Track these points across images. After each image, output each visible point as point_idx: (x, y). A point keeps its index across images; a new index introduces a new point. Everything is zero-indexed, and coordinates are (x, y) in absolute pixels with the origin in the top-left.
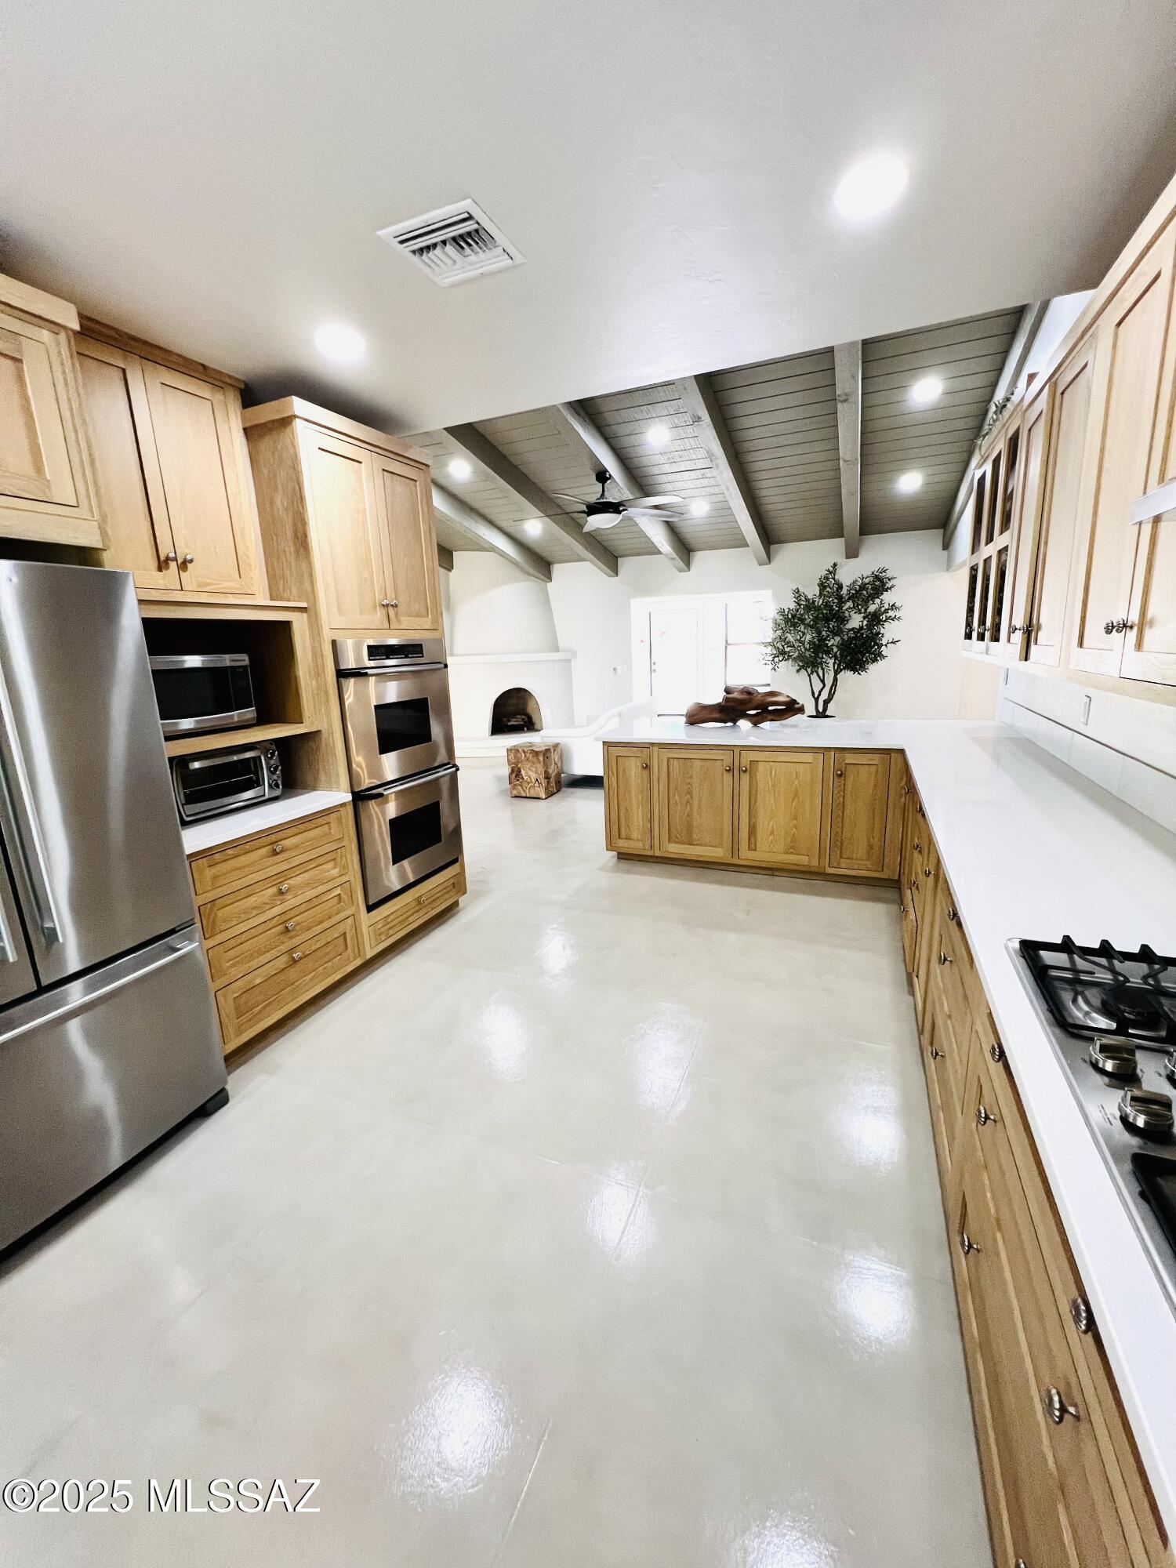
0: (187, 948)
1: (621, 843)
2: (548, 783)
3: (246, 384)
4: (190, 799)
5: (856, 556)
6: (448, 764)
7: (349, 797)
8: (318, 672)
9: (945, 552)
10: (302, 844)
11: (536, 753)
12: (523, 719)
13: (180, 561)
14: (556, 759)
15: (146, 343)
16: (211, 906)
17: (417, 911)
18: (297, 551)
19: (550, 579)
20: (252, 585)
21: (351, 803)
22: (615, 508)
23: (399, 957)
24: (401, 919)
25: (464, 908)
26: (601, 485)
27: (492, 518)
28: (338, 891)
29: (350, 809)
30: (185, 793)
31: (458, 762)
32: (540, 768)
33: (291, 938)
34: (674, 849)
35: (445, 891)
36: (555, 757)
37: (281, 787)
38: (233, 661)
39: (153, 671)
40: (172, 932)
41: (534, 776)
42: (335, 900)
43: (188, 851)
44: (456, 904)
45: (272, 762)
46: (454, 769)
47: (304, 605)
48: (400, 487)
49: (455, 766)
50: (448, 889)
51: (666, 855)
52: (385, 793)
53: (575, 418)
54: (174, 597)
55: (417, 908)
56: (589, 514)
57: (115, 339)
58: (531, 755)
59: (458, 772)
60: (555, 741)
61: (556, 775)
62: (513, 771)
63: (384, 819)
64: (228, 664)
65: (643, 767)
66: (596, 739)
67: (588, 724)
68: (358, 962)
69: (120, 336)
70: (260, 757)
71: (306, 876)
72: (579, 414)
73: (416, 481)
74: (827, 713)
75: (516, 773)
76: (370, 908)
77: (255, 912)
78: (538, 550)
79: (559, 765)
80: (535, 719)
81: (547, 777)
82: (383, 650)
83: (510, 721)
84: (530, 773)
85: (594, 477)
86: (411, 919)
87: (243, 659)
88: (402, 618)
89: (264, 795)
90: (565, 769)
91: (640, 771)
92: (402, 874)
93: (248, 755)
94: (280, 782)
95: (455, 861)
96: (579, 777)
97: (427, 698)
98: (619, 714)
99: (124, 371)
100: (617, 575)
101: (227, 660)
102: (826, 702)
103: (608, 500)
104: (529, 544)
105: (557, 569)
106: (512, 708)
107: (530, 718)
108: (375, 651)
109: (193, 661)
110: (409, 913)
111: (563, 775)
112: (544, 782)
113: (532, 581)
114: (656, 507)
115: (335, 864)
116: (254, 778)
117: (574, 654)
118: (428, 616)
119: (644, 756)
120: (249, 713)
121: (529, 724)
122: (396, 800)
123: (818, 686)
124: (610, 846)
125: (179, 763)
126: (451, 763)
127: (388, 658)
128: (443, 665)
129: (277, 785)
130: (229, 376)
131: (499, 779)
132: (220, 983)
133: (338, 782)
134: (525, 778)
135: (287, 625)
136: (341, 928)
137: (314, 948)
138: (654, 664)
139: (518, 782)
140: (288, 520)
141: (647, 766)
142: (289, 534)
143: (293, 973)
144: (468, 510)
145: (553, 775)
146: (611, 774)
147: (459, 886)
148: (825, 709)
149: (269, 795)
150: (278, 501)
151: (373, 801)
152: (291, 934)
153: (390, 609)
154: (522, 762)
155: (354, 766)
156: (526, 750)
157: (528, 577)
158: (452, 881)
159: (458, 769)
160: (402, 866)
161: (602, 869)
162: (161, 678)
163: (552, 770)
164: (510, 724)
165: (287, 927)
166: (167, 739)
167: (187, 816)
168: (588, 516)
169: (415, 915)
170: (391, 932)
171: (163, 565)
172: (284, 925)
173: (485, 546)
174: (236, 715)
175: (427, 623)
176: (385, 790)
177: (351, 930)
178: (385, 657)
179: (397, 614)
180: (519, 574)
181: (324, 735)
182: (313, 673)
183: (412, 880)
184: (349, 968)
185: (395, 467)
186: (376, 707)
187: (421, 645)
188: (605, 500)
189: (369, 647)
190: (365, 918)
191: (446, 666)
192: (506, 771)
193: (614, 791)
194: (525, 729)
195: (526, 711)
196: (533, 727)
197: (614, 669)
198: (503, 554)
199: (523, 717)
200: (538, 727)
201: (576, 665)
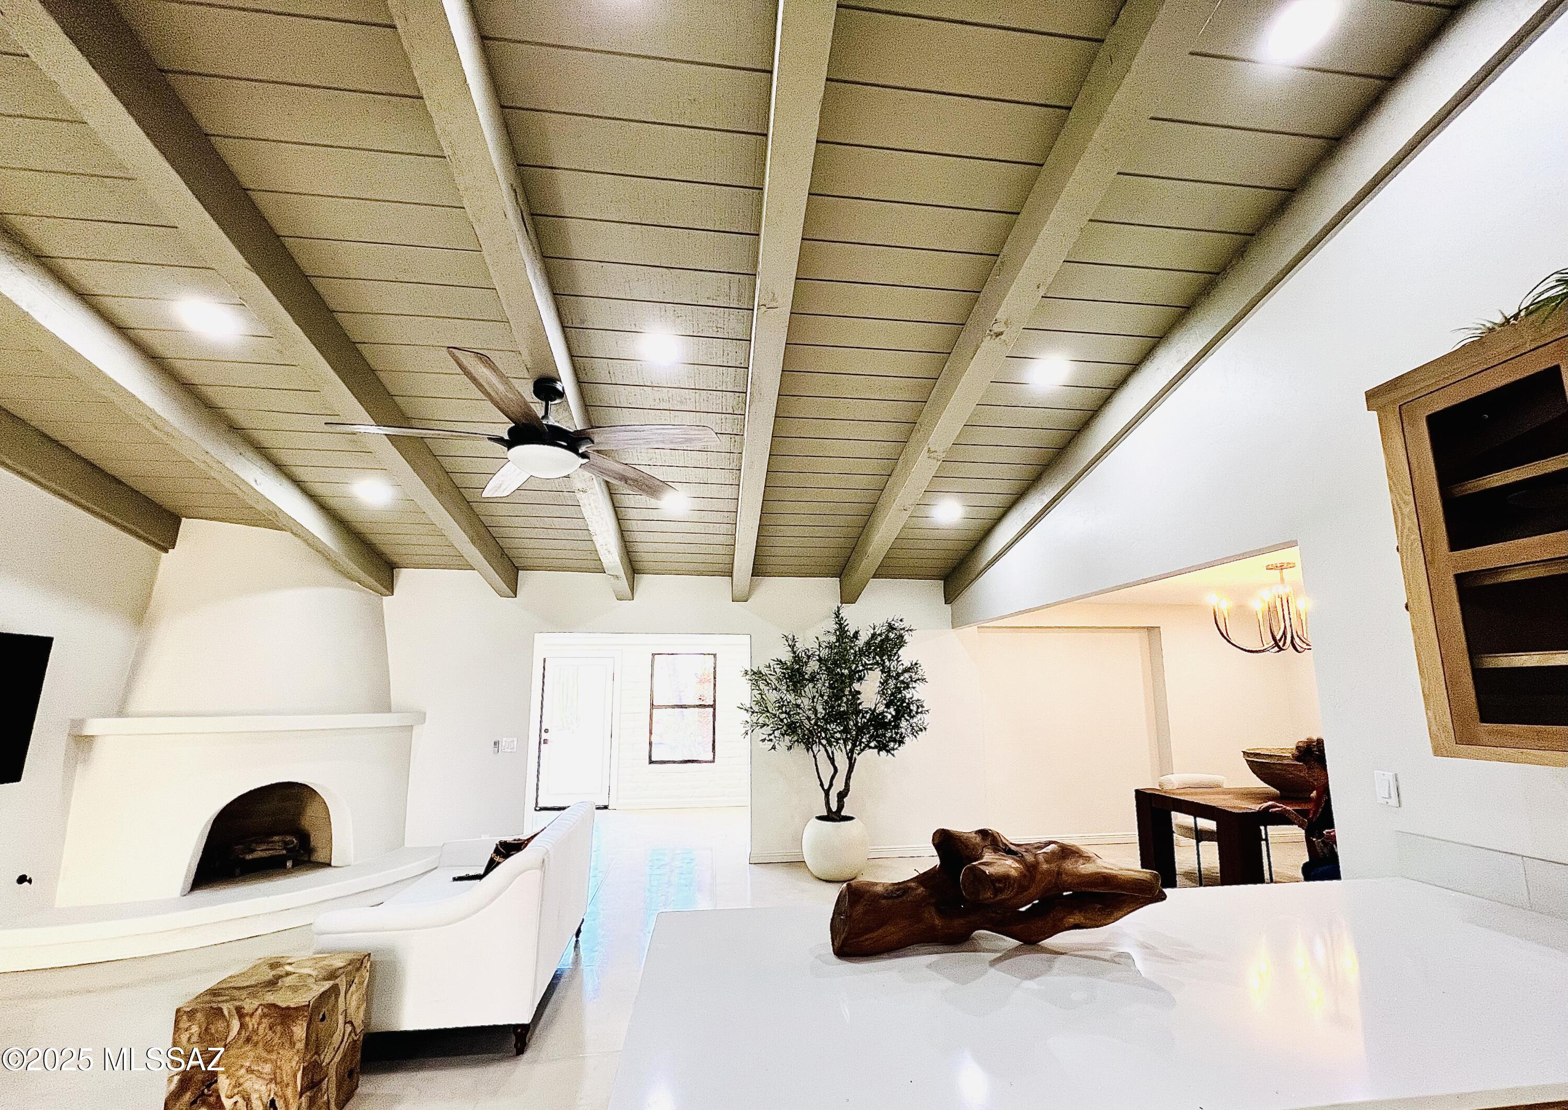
5: (853, 601)
9: (948, 607)
12: (286, 843)
19: (392, 592)
22: (571, 441)
26: (544, 403)
36: (350, 1002)
74: (844, 813)
78: (376, 539)
80: (316, 840)
83: (253, 851)
100: (515, 596)
102: (842, 795)
104: (358, 526)
105: (404, 577)
106: (262, 824)
107: (304, 838)
113: (355, 589)
121: (300, 854)
123: (826, 771)
138: (546, 731)
148: (841, 806)
157: (349, 582)
164: (250, 856)
168: (509, 449)
180: (328, 574)
188: (553, 425)
194: (290, 863)
195: (299, 824)
196: (309, 857)
197: (495, 743)
198: (298, 531)
199: (288, 838)
200: (320, 856)
201: (422, 737)
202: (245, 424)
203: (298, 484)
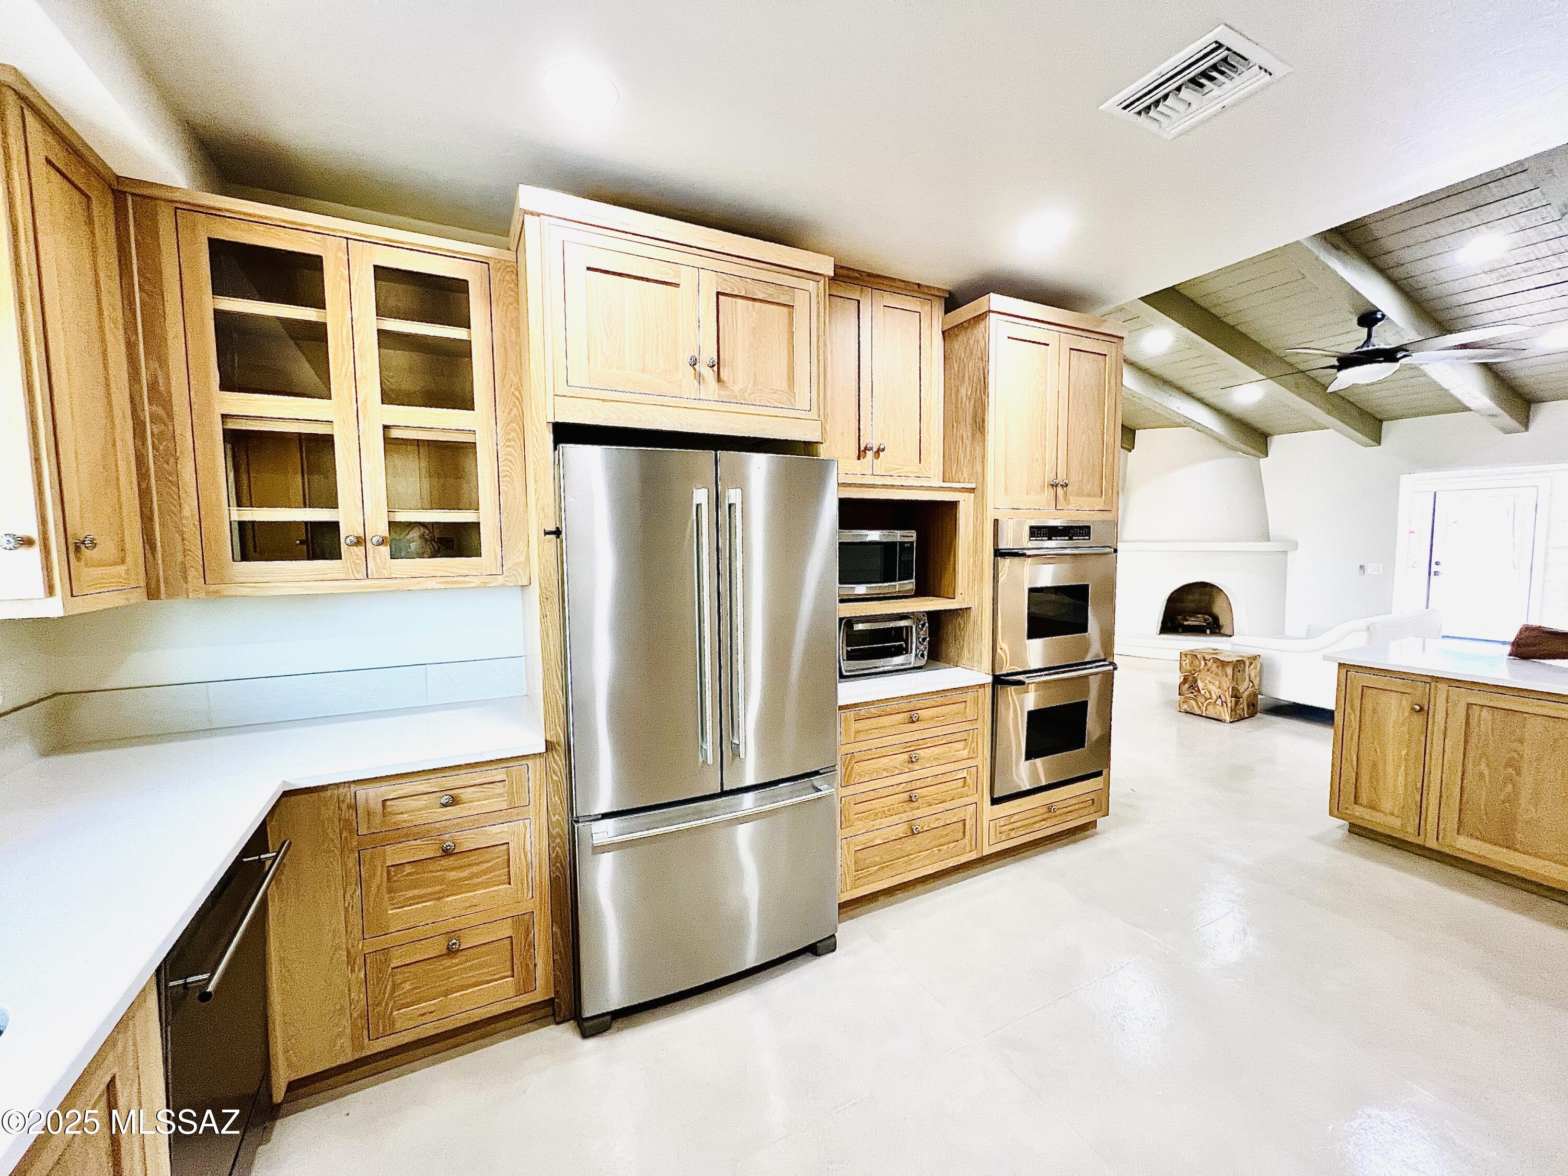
0: (826, 790)
1: (1359, 811)
2: (1237, 703)
3: (950, 293)
4: (851, 656)
6: (1104, 660)
7: (990, 679)
8: (977, 551)
10: (937, 717)
11: (1223, 664)
12: (1205, 620)
13: (875, 450)
14: (1253, 675)
15: (879, 276)
16: (851, 756)
17: (1044, 820)
18: (973, 436)
19: (1265, 453)
20: (930, 469)
21: (991, 685)
22: (1390, 355)
23: (1016, 864)
24: (1026, 822)
25: (1103, 832)
26: (1366, 330)
27: (1193, 389)
28: (964, 774)
29: (989, 690)
30: (847, 651)
31: (1117, 660)
32: (1227, 683)
33: (914, 809)
34: (1466, 846)
35: (1081, 805)
36: (1252, 672)
37: (926, 657)
38: (903, 536)
39: (840, 543)
40: (817, 773)
41: (1215, 691)
42: (961, 782)
43: (841, 702)
44: (1093, 824)
45: (922, 633)
46: (1111, 667)
47: (973, 486)
48: (1087, 364)
49: (1112, 663)
50: (1086, 804)
51: (1446, 850)
52: (1027, 681)
53: (1330, 253)
54: (867, 480)
55: (1046, 816)
56: (1340, 368)
57: (856, 278)
58: (1215, 665)
59: (1115, 672)
60: (1255, 652)
61: (1249, 696)
62: (1185, 680)
63: (1022, 711)
64: (899, 540)
65: (1413, 709)
66: (1326, 658)
67: (1308, 637)
68: (974, 856)
69: (861, 275)
70: (911, 627)
71: (936, 750)
72: (1337, 248)
73: (1106, 355)
75: (1189, 683)
76: (995, 801)
77: (885, 774)
78: (1252, 421)
79: (1256, 682)
80: (1223, 621)
81: (1236, 696)
82: (1045, 531)
83: (1187, 620)
84: (1211, 687)
85: (1355, 321)
86: (1037, 826)
87: (911, 536)
88: (1071, 498)
89: (910, 663)
90: (1264, 690)
91: (1406, 714)
92: (1034, 773)
93: (903, 623)
94: (926, 653)
95: (1099, 774)
96: (1285, 703)
97: (1087, 586)
98: (1369, 628)
99: (859, 301)
100: (1380, 444)
101: (897, 536)
103: (1377, 347)
105: (1276, 443)
106: (1193, 605)
107: (1216, 619)
108: (1037, 532)
109: (874, 536)
110: (1037, 819)
111: (1259, 696)
112: (1230, 701)
113: (1239, 457)
114: (1464, 346)
115: (967, 744)
116: (904, 646)
117: (1295, 545)
118: (1101, 497)
119: (1419, 693)
120: (909, 585)
121: (1214, 627)
122: (1036, 691)
124: (1336, 809)
125: (847, 623)
126: (1107, 657)
127: (1050, 539)
128: (1113, 550)
129: (922, 655)
130: (939, 289)
131: (1164, 686)
132: (847, 832)
133: (980, 662)
134: (1203, 692)
135: (953, 505)
136: (961, 814)
137: (932, 826)
138: (1437, 563)
139: (1191, 695)
140: (969, 407)
141: (1421, 709)
142: (969, 419)
143: (909, 845)
144: (1161, 383)
145: (1246, 694)
146: (1348, 710)
147: (1101, 804)
149: (914, 664)
150: (963, 391)
151: (1013, 688)
152: (916, 804)
153: (1059, 488)
154: (1200, 671)
155: (999, 650)
156: (1207, 657)
157: (1232, 452)
158: (1092, 796)
159: (1115, 669)
160: (1035, 765)
161: (1318, 839)
162: (845, 549)
163: (1244, 688)
164: (1186, 623)
165: (911, 797)
166: (842, 601)
167: (846, 671)
168: (1339, 371)
169: (1043, 823)
170: (1013, 834)
171: (862, 454)
172: (909, 793)
173: (1178, 420)
174: (898, 586)
175: (1099, 503)
176: (1028, 677)
177: (971, 819)
178: (1047, 538)
179: (1065, 494)
180: (1219, 449)
181: (973, 613)
182: (971, 551)
183: (1044, 783)
184: (963, 859)
185: (1086, 344)
186: (1031, 590)
187: (1089, 527)
188: (1371, 348)
189: (1031, 528)
190: (989, 811)
191: (1116, 551)
192: (1177, 678)
193: (1352, 734)
194: (1208, 631)
195: (1211, 608)
196: (1220, 631)
197: (1361, 566)
198: (1201, 428)
199: (1207, 617)
200: (1226, 630)
201: (1295, 561)
202: (1171, 379)
203: (1200, 401)
